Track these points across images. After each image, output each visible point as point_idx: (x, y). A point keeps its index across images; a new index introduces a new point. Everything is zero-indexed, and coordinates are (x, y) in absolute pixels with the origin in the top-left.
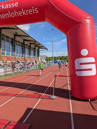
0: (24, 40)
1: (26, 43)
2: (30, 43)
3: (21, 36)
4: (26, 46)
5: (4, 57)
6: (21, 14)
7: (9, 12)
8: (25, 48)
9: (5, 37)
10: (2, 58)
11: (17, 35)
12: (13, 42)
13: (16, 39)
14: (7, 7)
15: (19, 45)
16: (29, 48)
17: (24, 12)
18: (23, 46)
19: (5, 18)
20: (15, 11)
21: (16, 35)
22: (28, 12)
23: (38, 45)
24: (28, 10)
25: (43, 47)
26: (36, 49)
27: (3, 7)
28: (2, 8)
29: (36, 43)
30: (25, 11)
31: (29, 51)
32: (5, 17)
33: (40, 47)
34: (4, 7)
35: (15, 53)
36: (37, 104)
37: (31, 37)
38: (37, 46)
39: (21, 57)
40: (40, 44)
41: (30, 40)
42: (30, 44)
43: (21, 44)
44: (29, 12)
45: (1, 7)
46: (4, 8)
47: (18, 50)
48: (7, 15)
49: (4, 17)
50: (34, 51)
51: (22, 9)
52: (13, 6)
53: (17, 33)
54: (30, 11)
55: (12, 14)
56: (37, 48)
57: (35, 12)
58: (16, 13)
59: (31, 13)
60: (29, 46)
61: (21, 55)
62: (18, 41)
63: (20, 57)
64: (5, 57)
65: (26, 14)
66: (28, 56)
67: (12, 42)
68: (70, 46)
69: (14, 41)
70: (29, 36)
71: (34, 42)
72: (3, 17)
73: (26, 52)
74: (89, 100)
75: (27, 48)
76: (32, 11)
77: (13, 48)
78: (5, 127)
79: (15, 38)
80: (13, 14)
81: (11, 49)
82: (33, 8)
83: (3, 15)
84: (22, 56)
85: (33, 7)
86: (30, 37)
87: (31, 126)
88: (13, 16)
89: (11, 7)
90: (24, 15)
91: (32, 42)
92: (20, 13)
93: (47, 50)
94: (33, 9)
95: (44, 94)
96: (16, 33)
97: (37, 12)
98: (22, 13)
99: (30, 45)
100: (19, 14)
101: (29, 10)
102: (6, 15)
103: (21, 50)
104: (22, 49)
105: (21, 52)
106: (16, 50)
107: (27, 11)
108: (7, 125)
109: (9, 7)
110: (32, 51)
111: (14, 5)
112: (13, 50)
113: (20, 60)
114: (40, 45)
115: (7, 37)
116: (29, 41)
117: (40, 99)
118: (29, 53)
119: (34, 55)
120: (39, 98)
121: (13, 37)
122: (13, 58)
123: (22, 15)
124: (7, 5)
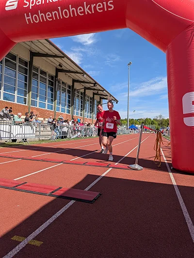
0: (74, 81)
1: (77, 86)
2: (85, 87)
3: (69, 71)
4: (76, 92)
5: (34, 111)
6: (81, 13)
7: (59, 8)
8: (74, 96)
9: (39, 71)
11: (62, 69)
12: (53, 82)
13: (58, 78)
15: (64, 90)
16: (82, 97)
17: (88, 8)
18: (71, 91)
19: (51, 20)
20: (70, 6)
21: (59, 70)
22: (95, 7)
23: (100, 92)
24: (95, 5)
25: (109, 97)
26: (96, 101)
28: (48, 2)
29: (95, 88)
30: (89, 6)
31: (82, 103)
32: (52, 18)
33: (103, 95)
35: (55, 104)
37: (87, 75)
38: (97, 94)
39: (66, 113)
40: (104, 90)
41: (86, 80)
43: (67, 89)
44: (97, 8)
46: (51, 1)
47: (61, 100)
48: (55, 13)
49: (49, 18)
50: (92, 103)
51: (85, 3)
54: (99, 7)
55: (66, 11)
56: (97, 98)
57: (108, 7)
58: (73, 10)
59: (100, 9)
60: (82, 93)
61: (66, 108)
62: (63, 83)
63: (64, 112)
64: (37, 109)
65: (90, 13)
66: (79, 112)
67: (51, 83)
68: (172, 70)
69: (55, 81)
70: (84, 73)
71: (93, 85)
72: (47, 17)
73: (76, 104)
75: (78, 96)
76: (102, 7)
77: (52, 94)
78: (52, 192)
79: (57, 76)
80: (66, 13)
81: (49, 97)
83: (49, 15)
84: (69, 112)
86: (85, 74)
88: (66, 15)
90: (86, 14)
91: (88, 85)
92: (80, 9)
93: (117, 103)
94: (105, 3)
95: (117, 163)
96: (59, 65)
97: (111, 7)
98: (82, 10)
99: (85, 91)
100: (79, 11)
101: (96, 5)
102: (53, 13)
103: (67, 99)
104: (69, 97)
105: (67, 103)
106: (58, 98)
107: (93, 6)
108: (56, 190)
109: (60, 0)
112: (52, 97)
115: (43, 72)
116: (84, 82)
117: (110, 169)
119: (92, 111)
120: (108, 167)
121: (54, 74)
122: (51, 113)
123: (83, 14)
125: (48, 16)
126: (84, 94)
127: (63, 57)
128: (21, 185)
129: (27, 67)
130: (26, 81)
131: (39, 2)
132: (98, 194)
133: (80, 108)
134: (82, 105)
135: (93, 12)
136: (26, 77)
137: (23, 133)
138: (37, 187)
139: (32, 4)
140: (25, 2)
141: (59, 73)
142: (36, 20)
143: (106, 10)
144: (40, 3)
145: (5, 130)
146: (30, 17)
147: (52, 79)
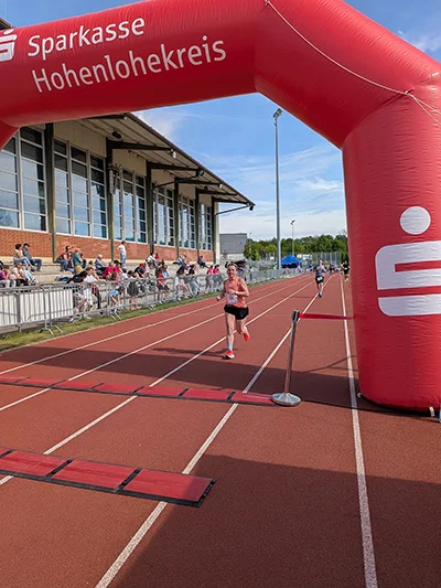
0: (151, 166)
1: (159, 177)
2: (177, 178)
3: (138, 146)
4: (157, 189)
6: (155, 67)
7: (107, 57)
8: (153, 200)
9: (69, 152)
10: (57, 244)
11: (122, 143)
12: (103, 174)
13: (114, 162)
14: (100, 40)
15: (129, 189)
17: (170, 56)
18: (146, 191)
19: (91, 82)
20: (131, 52)
21: (114, 143)
22: (185, 56)
23: (210, 188)
24: (184, 50)
25: (234, 197)
26: (203, 206)
27: (82, 37)
28: (81, 45)
29: (201, 178)
30: (171, 52)
31: (171, 216)
32: (93, 78)
33: (219, 193)
34: (89, 37)
36: (224, 421)
37: (179, 152)
38: (205, 191)
39: (136, 242)
40: (221, 182)
41: (178, 164)
42: (178, 180)
43: (135, 184)
44: (191, 56)
45: (77, 37)
46: (88, 43)
47: (124, 212)
48: (99, 70)
49: (86, 79)
50: (195, 212)
51: (162, 46)
52: (125, 33)
53: (119, 136)
54: (194, 54)
55: (121, 65)
56: (205, 200)
57: (213, 54)
58: (138, 63)
60: (169, 192)
62: (125, 172)
63: (133, 240)
64: (72, 240)
65: (175, 67)
67: (98, 177)
68: (355, 195)
69: (107, 172)
70: (170, 148)
71: (194, 173)
72: (82, 77)
73: (159, 219)
74: (432, 409)
75: (161, 200)
76: (200, 54)
77: (102, 201)
78: (123, 484)
79: (109, 158)
80: (123, 71)
81: (96, 209)
82: (205, 42)
83: (85, 72)
84: (142, 238)
85: (205, 38)
86: (176, 149)
87: (212, 483)
88: (124, 73)
89: (114, 37)
90: (167, 69)
91: (182, 174)
92: (153, 60)
93: (251, 209)
94: (205, 46)
96: (114, 134)
97: (220, 55)
98: (158, 62)
99: (177, 186)
100: (150, 65)
101: (187, 50)
102: (95, 69)
103: (138, 209)
104: (142, 204)
105: (138, 220)
106: (115, 208)
107: (180, 53)
108: (130, 479)
109: (108, 39)
110: (185, 215)
111: (127, 30)
112: (103, 209)
113: (135, 253)
114: (218, 185)
115: (77, 153)
116: (173, 167)
117: (235, 405)
118: (171, 225)
119: (195, 231)
121: (103, 154)
122: (104, 246)
123: (160, 70)
124: (100, 29)
125: (84, 75)
126: (175, 194)
127: (122, 117)
128: (61, 467)
129: (41, 144)
130: (40, 176)
131: (61, 45)
132: (208, 480)
133: (169, 227)
134: (171, 220)
135: (182, 66)
136: (40, 168)
137: (47, 311)
138: (93, 472)
139: (47, 48)
140: (30, 43)
141: (114, 150)
142: (60, 85)
143: (209, 61)
144: (64, 47)
145: (6, 311)
146: (45, 78)
147: (100, 166)
